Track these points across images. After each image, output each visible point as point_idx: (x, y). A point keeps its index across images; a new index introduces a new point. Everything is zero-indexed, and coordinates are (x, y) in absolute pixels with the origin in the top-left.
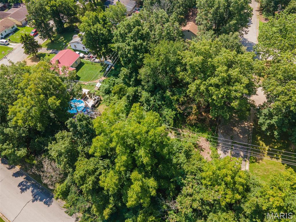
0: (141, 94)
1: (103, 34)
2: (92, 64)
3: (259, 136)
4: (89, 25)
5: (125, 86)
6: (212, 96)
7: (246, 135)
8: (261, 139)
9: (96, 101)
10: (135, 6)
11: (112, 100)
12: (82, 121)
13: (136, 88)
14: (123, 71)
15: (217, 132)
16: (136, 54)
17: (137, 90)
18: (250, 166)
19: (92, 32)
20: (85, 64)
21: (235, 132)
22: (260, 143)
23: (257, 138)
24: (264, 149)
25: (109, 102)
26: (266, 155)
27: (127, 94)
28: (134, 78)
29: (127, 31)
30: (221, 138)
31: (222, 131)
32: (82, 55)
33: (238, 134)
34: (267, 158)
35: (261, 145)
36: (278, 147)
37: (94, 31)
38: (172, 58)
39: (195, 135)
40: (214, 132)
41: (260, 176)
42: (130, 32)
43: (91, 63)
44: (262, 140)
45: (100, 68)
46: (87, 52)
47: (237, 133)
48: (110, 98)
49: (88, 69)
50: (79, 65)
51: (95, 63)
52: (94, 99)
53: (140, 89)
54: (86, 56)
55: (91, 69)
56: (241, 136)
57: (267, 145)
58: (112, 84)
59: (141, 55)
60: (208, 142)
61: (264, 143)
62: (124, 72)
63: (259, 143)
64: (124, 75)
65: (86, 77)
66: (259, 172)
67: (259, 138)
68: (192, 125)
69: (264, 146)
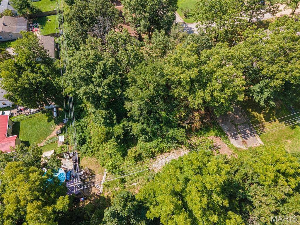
0: (129, 127)
1: (40, 82)
3: (250, 109)
5: (108, 128)
7: (240, 113)
8: (252, 111)
9: (74, 158)
11: (93, 148)
13: (122, 124)
14: (101, 114)
15: (218, 124)
16: (113, 92)
17: (124, 125)
18: (261, 139)
20: (21, 122)
21: (230, 115)
22: (254, 114)
23: (249, 111)
24: (260, 117)
25: (92, 152)
26: (265, 122)
27: (116, 135)
28: (114, 115)
29: (88, 71)
30: (225, 128)
31: (220, 121)
32: (7, 113)
33: (233, 116)
34: (267, 124)
35: (256, 115)
36: (268, 110)
39: (204, 137)
40: (216, 126)
41: (273, 142)
43: (28, 117)
44: (254, 111)
47: (232, 115)
48: (89, 147)
49: (30, 126)
52: (68, 157)
53: (125, 122)
54: (14, 111)
55: (33, 125)
56: (237, 116)
57: (260, 113)
59: (119, 90)
60: (219, 138)
61: (257, 113)
62: (102, 115)
63: (253, 114)
64: (103, 118)
65: (36, 137)
66: (271, 140)
67: (250, 110)
68: (197, 131)
69: (259, 115)
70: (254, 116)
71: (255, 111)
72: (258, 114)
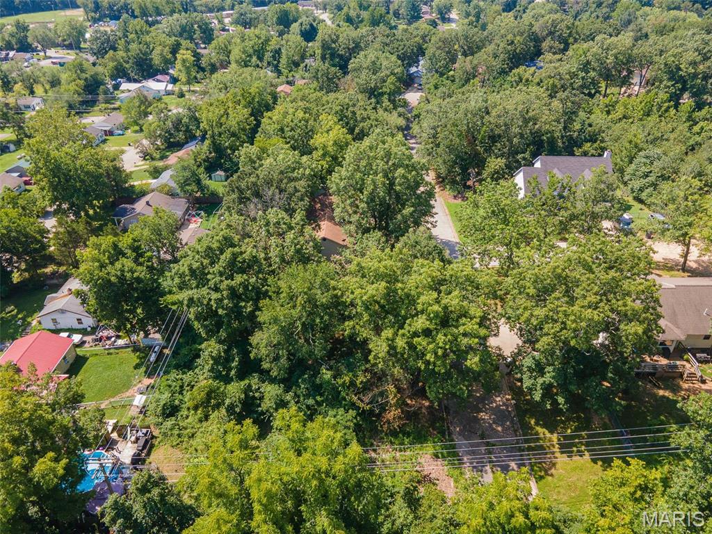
0: (260, 392)
1: (138, 280)
2: (108, 354)
3: (532, 419)
4: (102, 266)
5: (218, 383)
6: (424, 355)
7: (508, 423)
8: (537, 424)
9: (141, 442)
10: (187, 210)
11: (186, 429)
12: (149, 492)
13: (247, 382)
14: (210, 350)
15: (450, 434)
16: (236, 305)
17: (250, 386)
18: (539, 488)
19: (113, 279)
20: (91, 358)
21: (484, 423)
22: (539, 432)
23: (530, 423)
24: (550, 440)
25: (179, 436)
26: (558, 455)
27: (227, 402)
28: (237, 359)
29: (206, 262)
31: (458, 429)
32: (77, 338)
33: (491, 425)
34: (561, 459)
35: (541, 435)
36: (571, 429)
37: (116, 276)
38: (323, 299)
39: (408, 453)
40: (444, 436)
41: (564, 503)
42: (212, 263)
43: (107, 352)
44: (540, 424)
45: (134, 359)
46: (89, 329)
47: (489, 423)
48: (178, 425)
49: (101, 369)
50: (71, 365)
51: (116, 351)
52: (133, 438)
53: (254, 381)
54: (88, 339)
55: (108, 367)
56: (500, 429)
57: (552, 432)
58: (178, 388)
59: (249, 305)
60: (440, 462)
61: (544, 430)
62: (212, 352)
63: (537, 432)
64: (213, 358)
65: (99, 390)
67: (533, 422)
68: (394, 434)
69: (548, 435)
70: (537, 434)
71: (544, 426)
72: (546, 432)
